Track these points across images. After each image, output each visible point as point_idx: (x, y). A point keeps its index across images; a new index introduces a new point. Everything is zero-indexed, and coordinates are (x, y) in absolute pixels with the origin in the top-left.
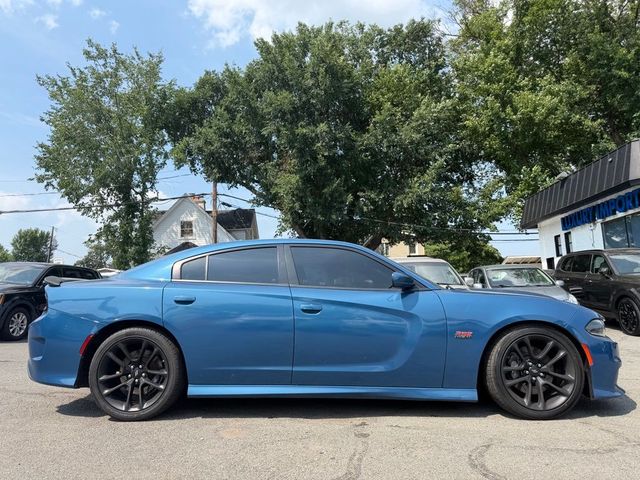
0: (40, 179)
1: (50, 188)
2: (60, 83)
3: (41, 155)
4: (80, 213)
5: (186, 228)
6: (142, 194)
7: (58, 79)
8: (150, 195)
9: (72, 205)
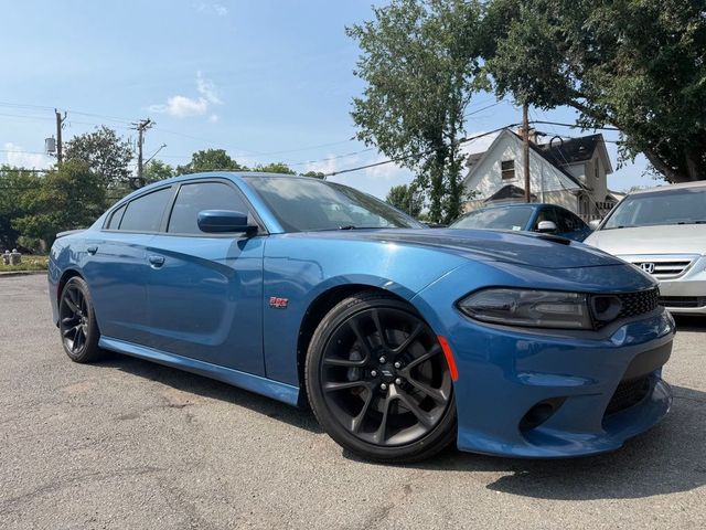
0: (361, 137)
1: (369, 144)
2: (366, 31)
3: (356, 111)
4: (399, 165)
5: (508, 167)
6: (452, 136)
7: (364, 26)
8: (459, 136)
9: (389, 159)
